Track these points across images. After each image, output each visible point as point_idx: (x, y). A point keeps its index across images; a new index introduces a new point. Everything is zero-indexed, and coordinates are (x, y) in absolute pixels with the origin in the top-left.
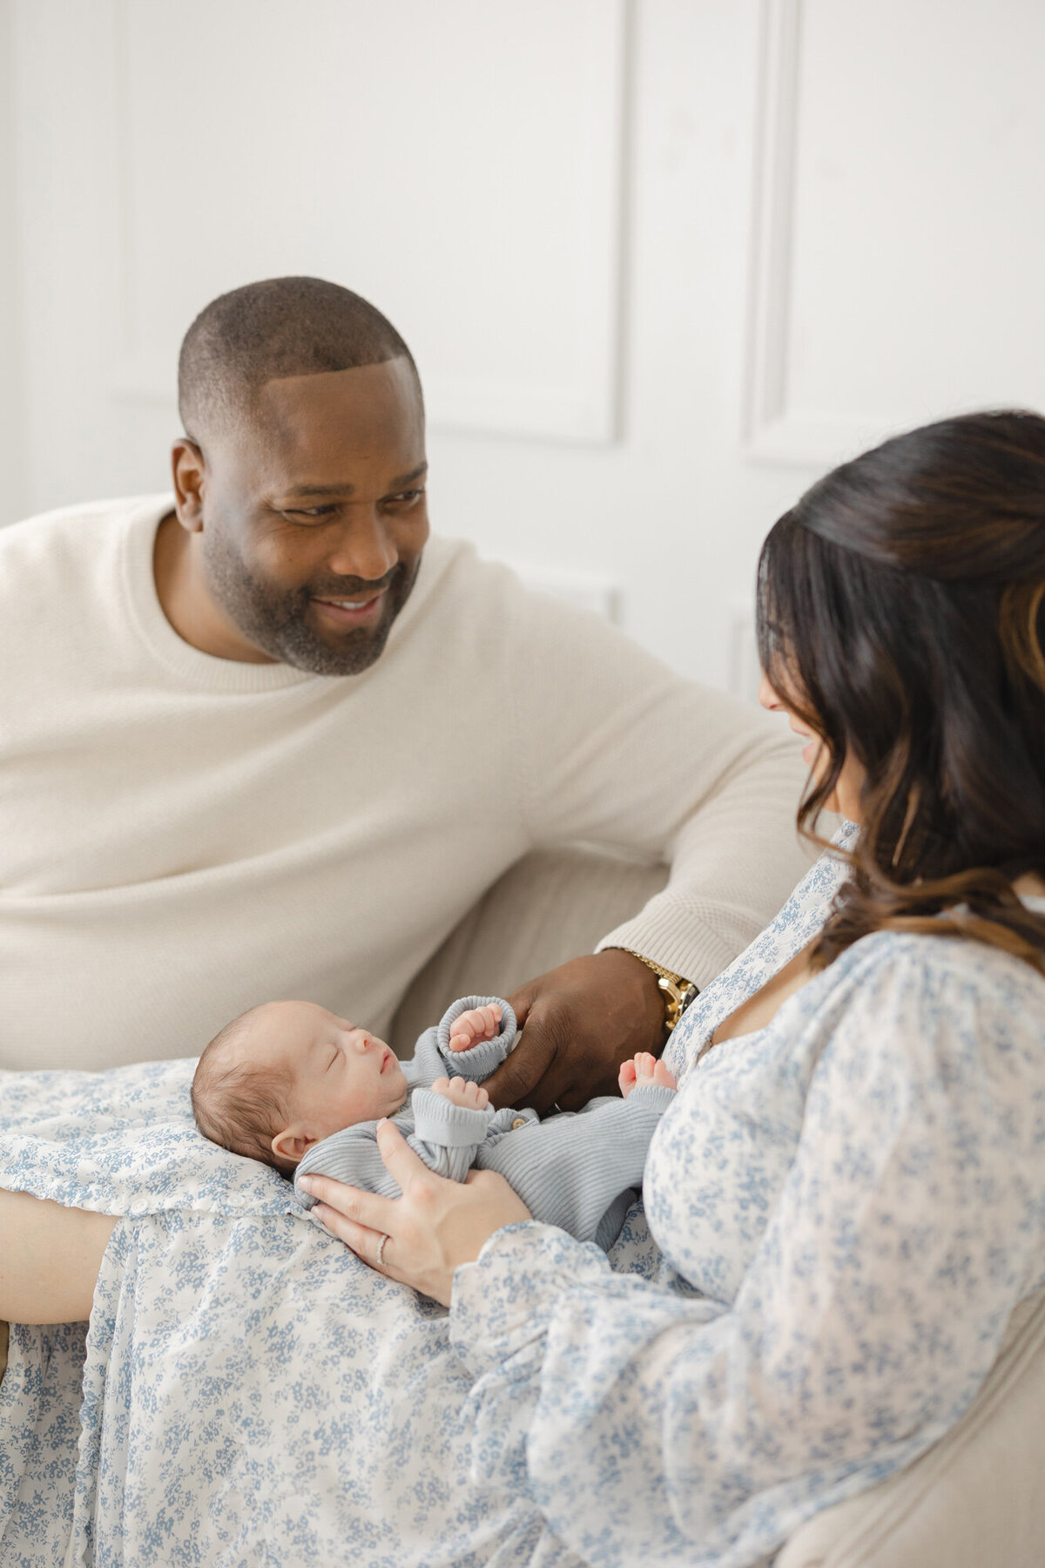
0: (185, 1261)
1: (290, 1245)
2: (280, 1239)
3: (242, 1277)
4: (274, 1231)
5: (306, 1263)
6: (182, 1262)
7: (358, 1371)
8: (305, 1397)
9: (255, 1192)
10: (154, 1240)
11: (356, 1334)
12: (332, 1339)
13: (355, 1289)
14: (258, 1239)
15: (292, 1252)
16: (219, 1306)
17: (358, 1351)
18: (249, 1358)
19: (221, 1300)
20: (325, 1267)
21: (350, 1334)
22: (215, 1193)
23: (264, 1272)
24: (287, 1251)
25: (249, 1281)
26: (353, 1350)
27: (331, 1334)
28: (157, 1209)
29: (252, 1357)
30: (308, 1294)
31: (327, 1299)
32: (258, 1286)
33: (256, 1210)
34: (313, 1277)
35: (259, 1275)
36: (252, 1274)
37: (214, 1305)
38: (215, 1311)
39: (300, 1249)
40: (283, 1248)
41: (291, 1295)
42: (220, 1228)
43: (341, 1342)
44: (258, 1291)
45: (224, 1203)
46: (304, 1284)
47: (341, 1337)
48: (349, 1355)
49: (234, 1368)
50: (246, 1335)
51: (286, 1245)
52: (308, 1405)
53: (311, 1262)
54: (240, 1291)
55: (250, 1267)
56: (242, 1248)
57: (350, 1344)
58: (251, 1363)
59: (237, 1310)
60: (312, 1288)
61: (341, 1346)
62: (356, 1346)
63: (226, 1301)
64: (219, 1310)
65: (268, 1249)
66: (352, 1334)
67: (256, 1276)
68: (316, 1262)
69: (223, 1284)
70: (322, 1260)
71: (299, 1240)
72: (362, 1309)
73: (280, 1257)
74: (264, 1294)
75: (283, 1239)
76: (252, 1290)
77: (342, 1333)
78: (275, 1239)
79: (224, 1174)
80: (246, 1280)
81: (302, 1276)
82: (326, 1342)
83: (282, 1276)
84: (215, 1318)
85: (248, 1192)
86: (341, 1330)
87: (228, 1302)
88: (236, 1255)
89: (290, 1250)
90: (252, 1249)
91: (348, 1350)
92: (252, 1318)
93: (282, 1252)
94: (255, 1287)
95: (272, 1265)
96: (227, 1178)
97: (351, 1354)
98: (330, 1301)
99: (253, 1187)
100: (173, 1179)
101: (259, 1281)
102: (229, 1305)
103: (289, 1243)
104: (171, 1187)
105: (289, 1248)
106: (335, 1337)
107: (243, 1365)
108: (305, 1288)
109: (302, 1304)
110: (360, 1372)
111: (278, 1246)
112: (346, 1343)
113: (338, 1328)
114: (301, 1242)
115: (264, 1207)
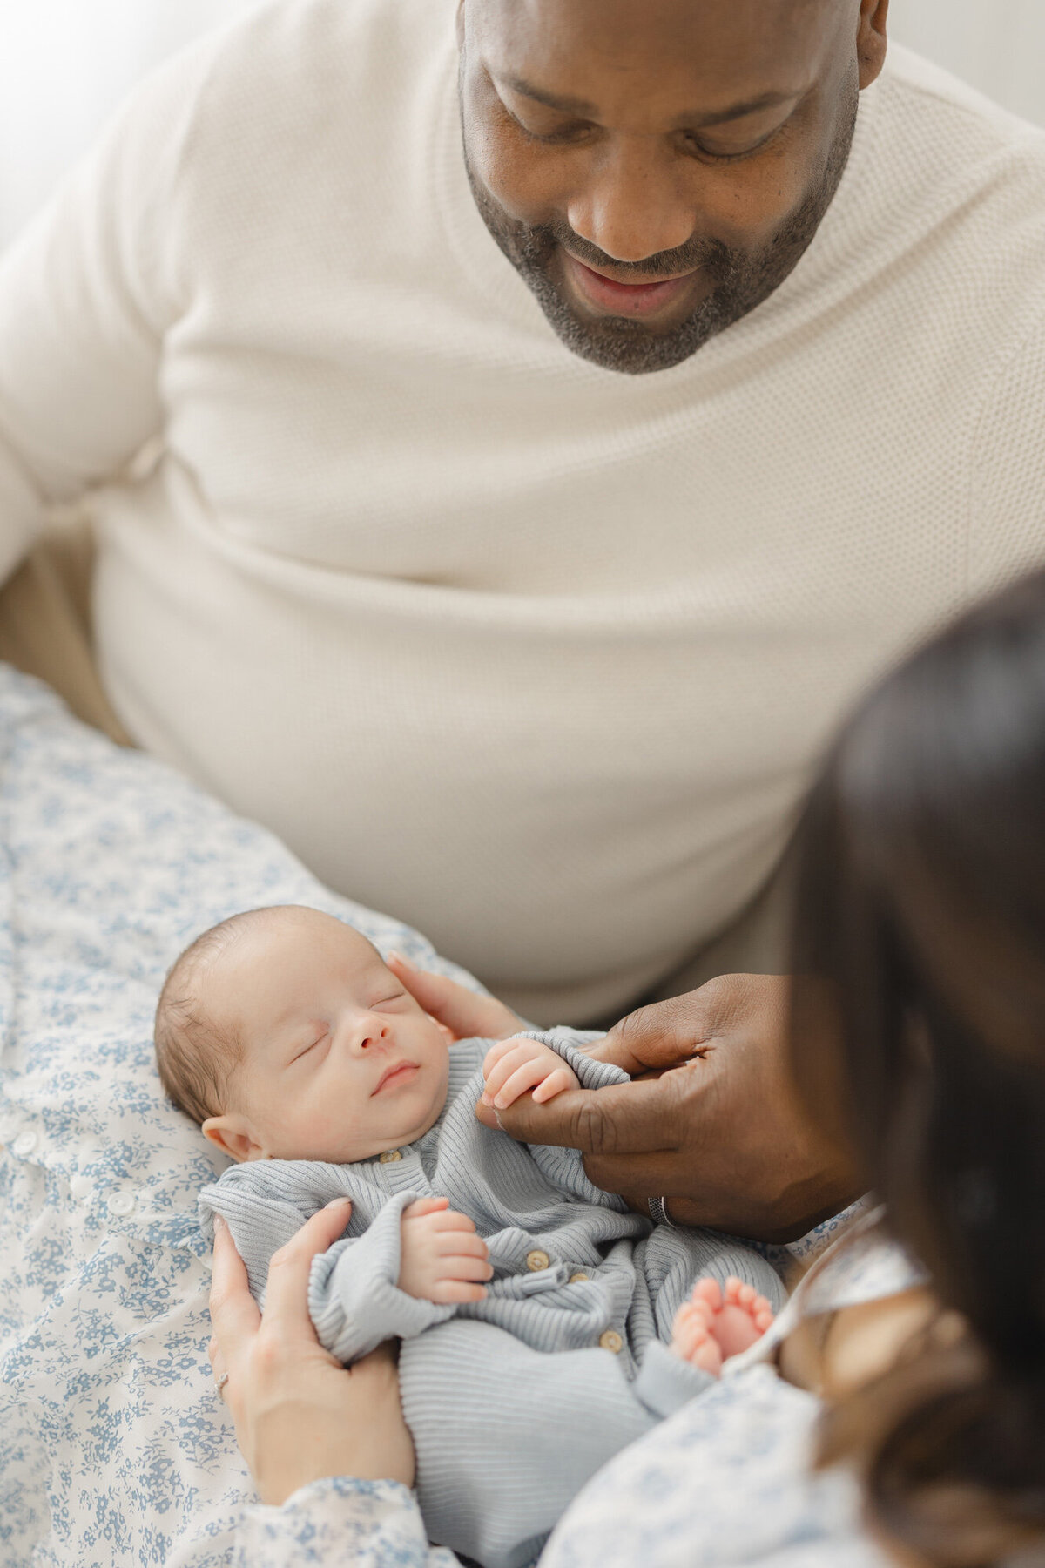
0: (45, 1251)
1: (162, 1301)
2: (153, 1287)
3: (78, 1321)
4: (151, 1270)
5: (173, 1335)
6: (40, 1251)
7: (160, 1535)
8: (107, 1522)
9: (157, 1197)
10: (25, 1200)
11: (179, 1483)
12: (148, 1472)
13: (210, 1410)
14: (119, 1276)
15: (161, 1312)
16: (39, 1348)
17: (172, 1506)
18: (68, 1426)
19: (43, 1341)
20: (194, 1354)
21: (173, 1477)
22: (102, 1176)
23: (110, 1326)
24: (155, 1308)
25: (86, 1331)
26: (167, 1502)
27: (148, 1464)
28: (39, 1160)
29: (72, 1427)
30: (149, 1389)
31: (165, 1410)
32: (97, 1341)
33: (138, 1229)
34: (169, 1363)
35: (105, 1327)
36: (96, 1321)
37: (32, 1343)
38: (30, 1352)
39: (174, 1312)
40: (150, 1303)
41: (129, 1378)
42: (90, 1231)
43: (156, 1483)
44: (95, 1349)
45: (103, 1199)
46: (150, 1370)
47: (160, 1476)
48: (158, 1506)
49: (49, 1430)
50: (66, 1398)
51: (158, 1299)
52: (108, 1533)
53: (180, 1337)
54: (71, 1340)
55: (97, 1310)
56: (90, 1280)
57: (168, 1492)
58: (69, 1433)
59: (58, 1365)
60: (158, 1382)
61: (154, 1488)
62: (173, 1499)
63: (49, 1345)
64: (36, 1353)
65: (128, 1295)
66: (175, 1480)
67: (99, 1327)
68: (188, 1340)
69: (50, 1321)
70: (198, 1340)
71: (178, 1298)
72: (199, 1450)
73: (140, 1313)
74: (102, 1358)
75: (158, 1287)
76: (89, 1344)
77: (165, 1469)
78: (146, 1283)
79: (127, 1154)
80: (82, 1328)
81: (159, 1354)
82: (139, 1471)
83: (128, 1344)
84: (27, 1361)
85: (147, 1194)
86: (164, 1466)
87: (52, 1348)
88: (80, 1289)
89: (159, 1308)
90: (105, 1289)
91: (161, 1499)
92: (79, 1381)
93: (146, 1307)
94: (94, 1340)
95: (123, 1319)
96: (130, 1161)
97: (162, 1507)
98: (167, 1417)
99: (159, 1187)
100: (72, 1127)
101: (100, 1335)
102: (52, 1353)
103: (162, 1297)
104: (65, 1138)
105: (158, 1304)
106: (152, 1471)
107: (59, 1432)
108: (150, 1377)
109: (134, 1399)
110: (163, 1538)
111: (144, 1297)
112: (163, 1487)
113: (163, 1461)
114: (181, 1301)
115: (154, 1227)
